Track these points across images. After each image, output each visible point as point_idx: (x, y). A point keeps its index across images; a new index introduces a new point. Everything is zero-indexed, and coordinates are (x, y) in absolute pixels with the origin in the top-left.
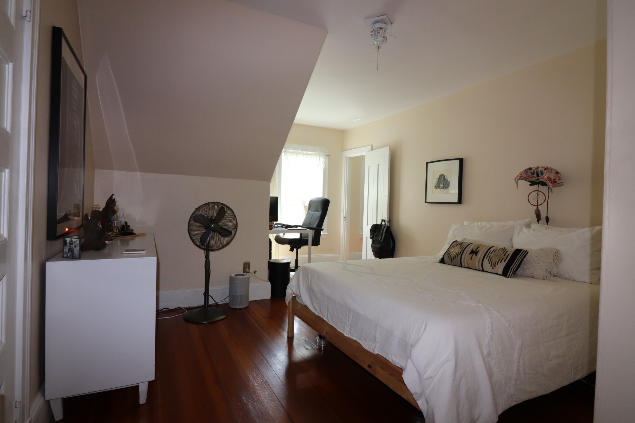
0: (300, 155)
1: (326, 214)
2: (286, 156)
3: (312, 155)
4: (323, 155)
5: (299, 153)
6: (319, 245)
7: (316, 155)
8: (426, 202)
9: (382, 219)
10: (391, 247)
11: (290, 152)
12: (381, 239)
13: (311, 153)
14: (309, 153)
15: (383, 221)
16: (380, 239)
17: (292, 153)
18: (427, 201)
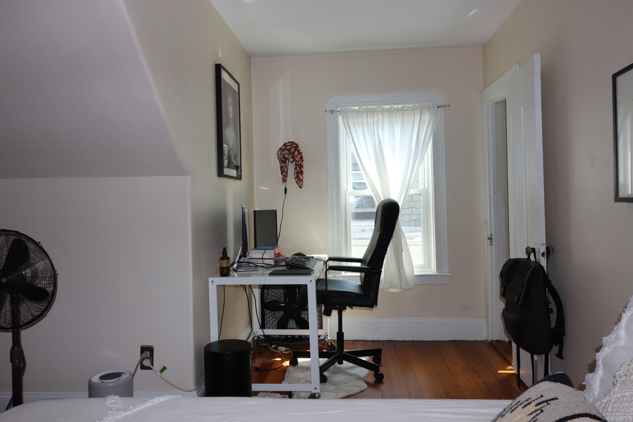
0: (375, 115)
1: (392, 236)
2: (345, 120)
3: (403, 110)
4: (429, 108)
5: (374, 111)
6: (376, 305)
7: (413, 109)
8: (618, 199)
9: (528, 247)
10: (553, 325)
11: (353, 111)
12: (518, 300)
13: (400, 106)
14: (396, 106)
15: (531, 251)
16: (516, 300)
17: (358, 112)
18: (621, 195)
